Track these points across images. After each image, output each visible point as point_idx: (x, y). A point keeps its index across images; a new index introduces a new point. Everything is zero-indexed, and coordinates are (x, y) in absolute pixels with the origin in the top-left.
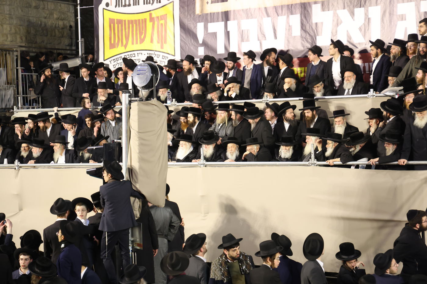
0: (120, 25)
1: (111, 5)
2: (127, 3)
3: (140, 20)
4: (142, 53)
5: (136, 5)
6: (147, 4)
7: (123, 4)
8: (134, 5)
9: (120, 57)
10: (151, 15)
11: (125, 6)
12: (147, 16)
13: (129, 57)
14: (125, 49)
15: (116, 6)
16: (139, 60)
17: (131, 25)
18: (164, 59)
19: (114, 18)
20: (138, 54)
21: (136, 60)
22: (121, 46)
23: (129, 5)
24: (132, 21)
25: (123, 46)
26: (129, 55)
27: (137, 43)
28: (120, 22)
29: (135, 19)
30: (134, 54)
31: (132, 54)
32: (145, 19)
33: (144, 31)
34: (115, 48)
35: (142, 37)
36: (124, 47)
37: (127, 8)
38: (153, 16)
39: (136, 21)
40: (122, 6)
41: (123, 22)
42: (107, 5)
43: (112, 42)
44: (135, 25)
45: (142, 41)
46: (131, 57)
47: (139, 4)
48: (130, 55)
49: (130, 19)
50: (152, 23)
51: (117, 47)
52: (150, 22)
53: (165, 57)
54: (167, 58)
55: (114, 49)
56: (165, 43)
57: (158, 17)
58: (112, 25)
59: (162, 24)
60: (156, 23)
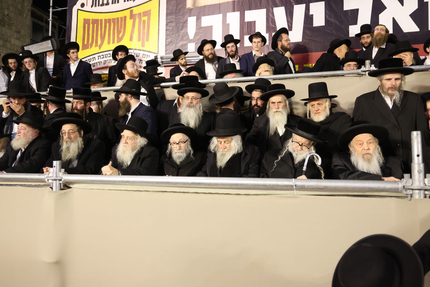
0: (95, 25)
1: (87, 5)
2: (105, 2)
3: (119, 18)
5: (115, 3)
6: (128, 1)
7: (101, 3)
8: (112, 3)
9: (93, 58)
10: (132, 11)
11: (103, 5)
12: (127, 13)
13: (104, 58)
14: (100, 48)
15: (92, 6)
17: (108, 24)
18: (144, 58)
19: (90, 19)
21: (112, 61)
22: (95, 47)
23: (108, 4)
24: (109, 20)
25: (97, 46)
26: (103, 55)
27: (114, 42)
29: (113, 18)
31: (107, 54)
32: (125, 17)
33: (122, 30)
34: (88, 48)
35: (120, 36)
37: (105, 7)
38: (134, 13)
39: (114, 19)
40: (99, 5)
41: (100, 21)
42: (83, 5)
43: (86, 43)
44: (112, 24)
45: (120, 40)
46: (106, 57)
47: (118, 2)
48: (105, 55)
49: (107, 18)
50: (132, 20)
51: (91, 47)
52: (131, 19)
53: (146, 56)
54: (148, 56)
55: (87, 49)
56: (146, 41)
57: (140, 14)
58: (87, 25)
59: (144, 21)
60: (137, 20)
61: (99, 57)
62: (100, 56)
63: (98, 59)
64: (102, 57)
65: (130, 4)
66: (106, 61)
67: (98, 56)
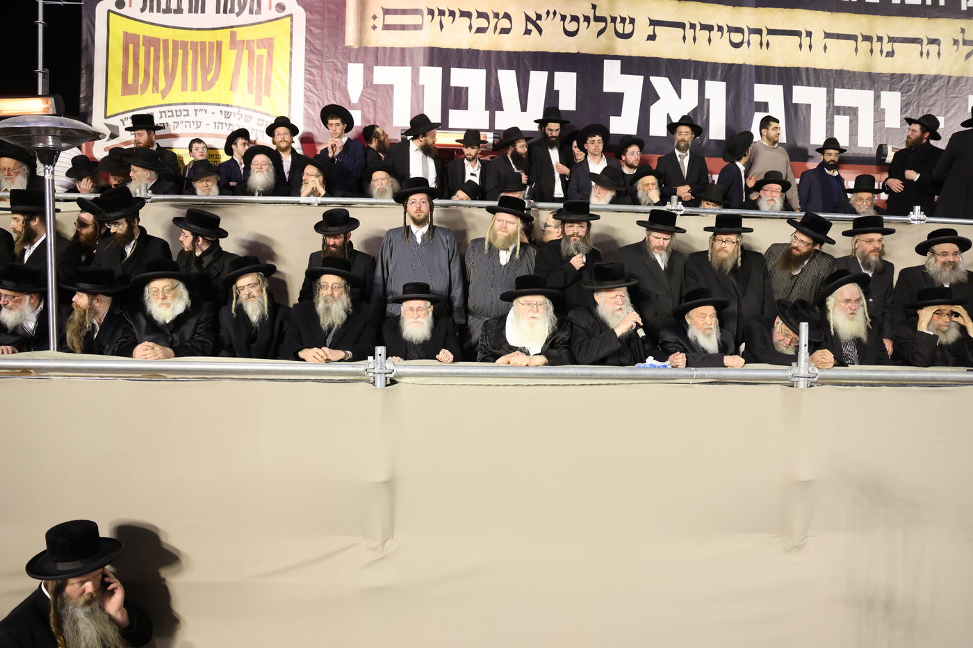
0: (152, 49)
1: (130, 6)
2: (174, 6)
3: (205, 42)
4: (206, 111)
5: (196, 12)
6: (225, 12)
7: (163, 6)
8: (190, 11)
10: (233, 35)
11: (168, 10)
12: (224, 36)
13: (173, 116)
14: (164, 97)
15: (143, 10)
16: (199, 124)
17: (180, 52)
18: (261, 125)
19: (138, 34)
20: (196, 110)
21: (192, 124)
22: (153, 92)
23: (179, 10)
24: (184, 44)
25: (158, 92)
26: (172, 111)
27: (194, 88)
28: (151, 42)
29: (193, 40)
30: (187, 110)
31: (180, 111)
32: (219, 44)
33: (214, 67)
34: (137, 93)
35: (209, 77)
36: (159, 95)
37: (172, 15)
38: (239, 38)
39: (194, 44)
40: (158, 11)
41: (161, 43)
42: (120, 4)
43: (130, 81)
44: (190, 53)
45: (208, 85)
46: (177, 116)
47: (203, 11)
48: (176, 111)
49: (179, 39)
50: (235, 52)
51: (143, 92)
52: (231, 48)
55: (134, 96)
56: (265, 94)
57: (251, 42)
58: (131, 46)
59: (260, 57)
60: (246, 52)
61: (163, 114)
62: (165, 112)
63: (161, 117)
64: (170, 114)
65: (230, 19)
66: (178, 123)
67: (161, 112)
